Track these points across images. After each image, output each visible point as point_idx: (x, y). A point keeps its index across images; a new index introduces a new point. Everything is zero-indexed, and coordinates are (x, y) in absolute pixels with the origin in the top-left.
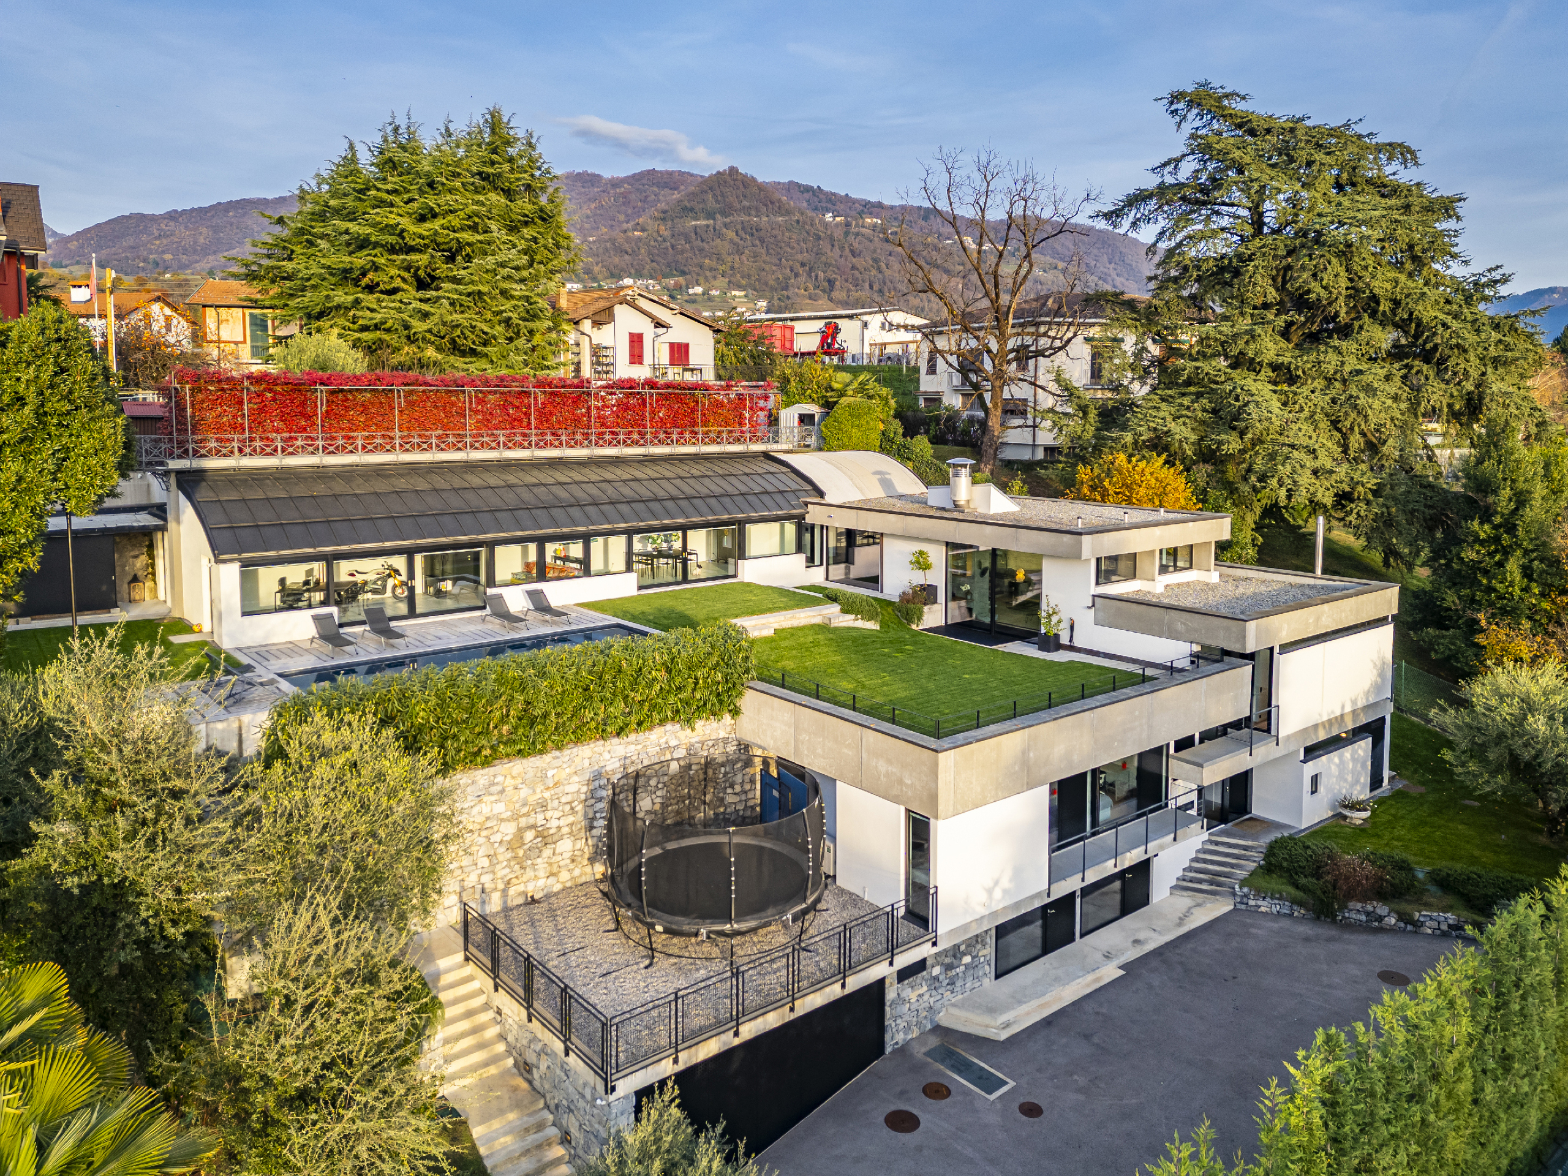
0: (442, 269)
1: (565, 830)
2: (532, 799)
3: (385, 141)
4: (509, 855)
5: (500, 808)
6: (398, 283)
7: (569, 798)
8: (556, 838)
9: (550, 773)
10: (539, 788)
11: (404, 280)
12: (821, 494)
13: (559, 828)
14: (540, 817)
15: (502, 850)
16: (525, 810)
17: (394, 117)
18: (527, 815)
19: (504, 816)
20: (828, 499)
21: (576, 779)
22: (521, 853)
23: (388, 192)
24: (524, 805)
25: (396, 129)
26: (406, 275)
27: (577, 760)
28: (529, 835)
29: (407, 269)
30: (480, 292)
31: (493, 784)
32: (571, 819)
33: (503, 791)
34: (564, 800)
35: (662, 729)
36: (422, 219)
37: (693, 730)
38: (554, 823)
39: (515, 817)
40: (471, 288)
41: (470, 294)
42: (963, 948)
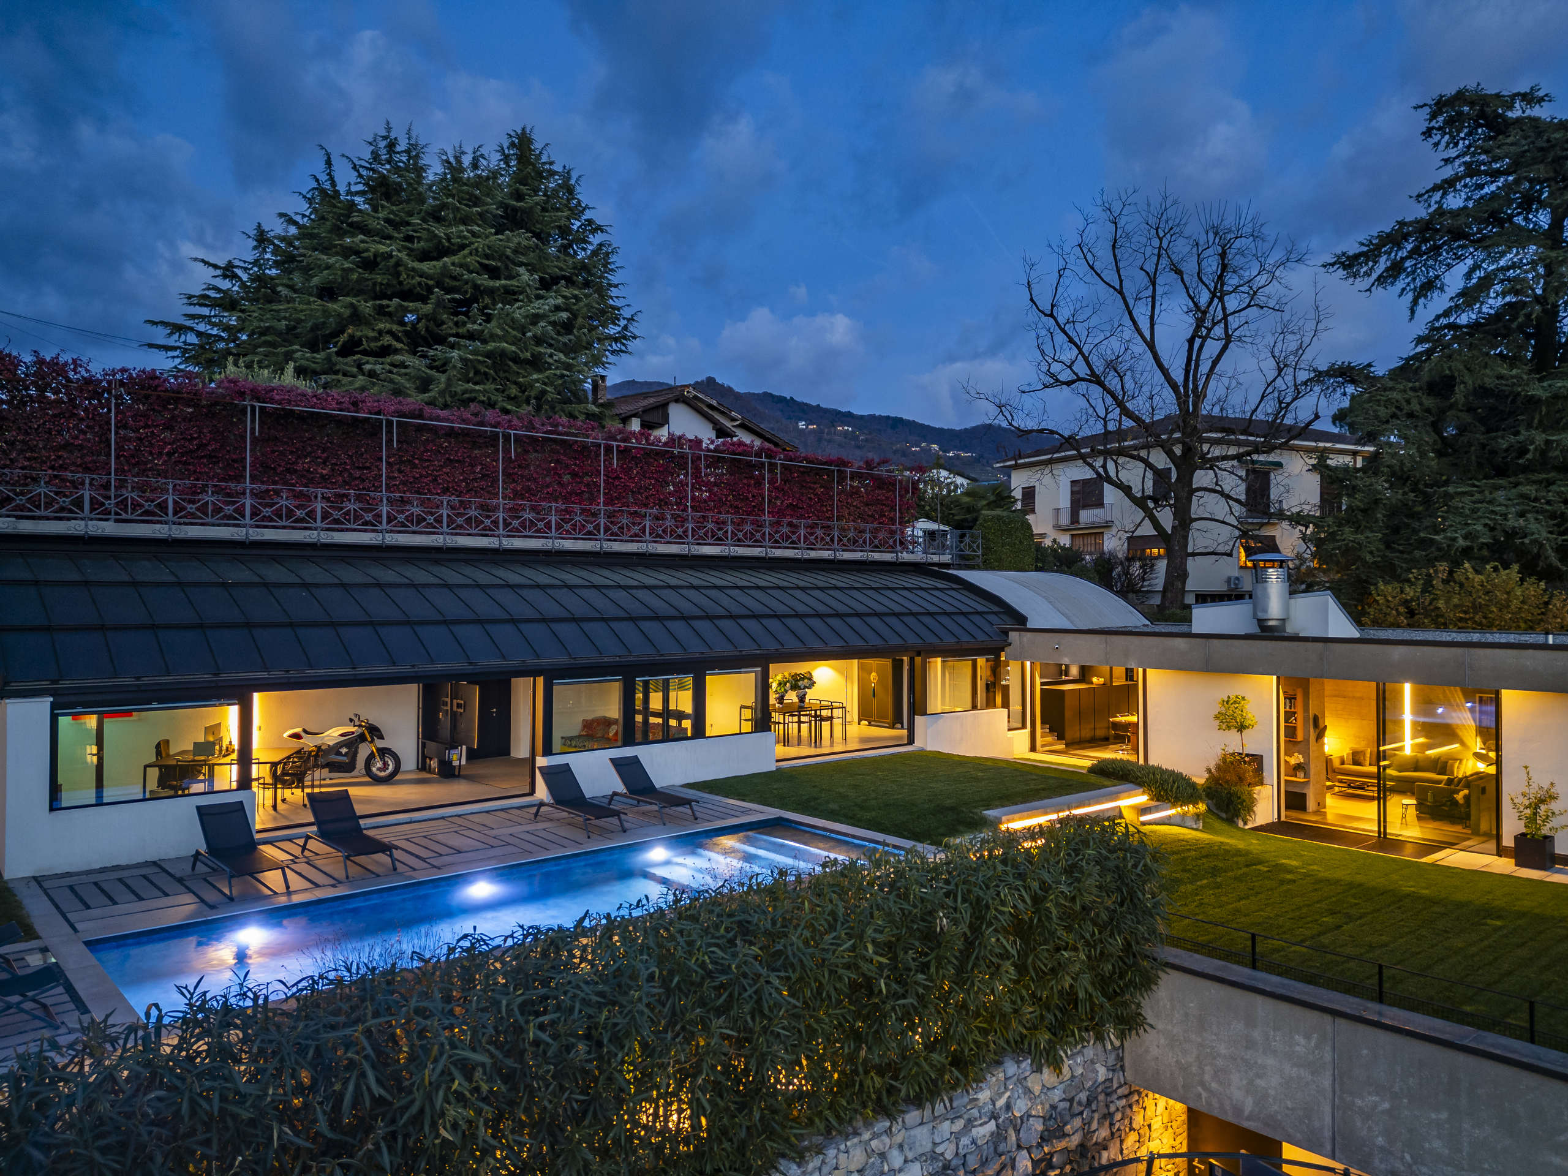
3: (376, 156)
6: (387, 340)
12: (1020, 619)
17: (389, 129)
20: (1031, 625)
25: (392, 145)
36: (425, 256)
40: (491, 346)
41: (489, 355)
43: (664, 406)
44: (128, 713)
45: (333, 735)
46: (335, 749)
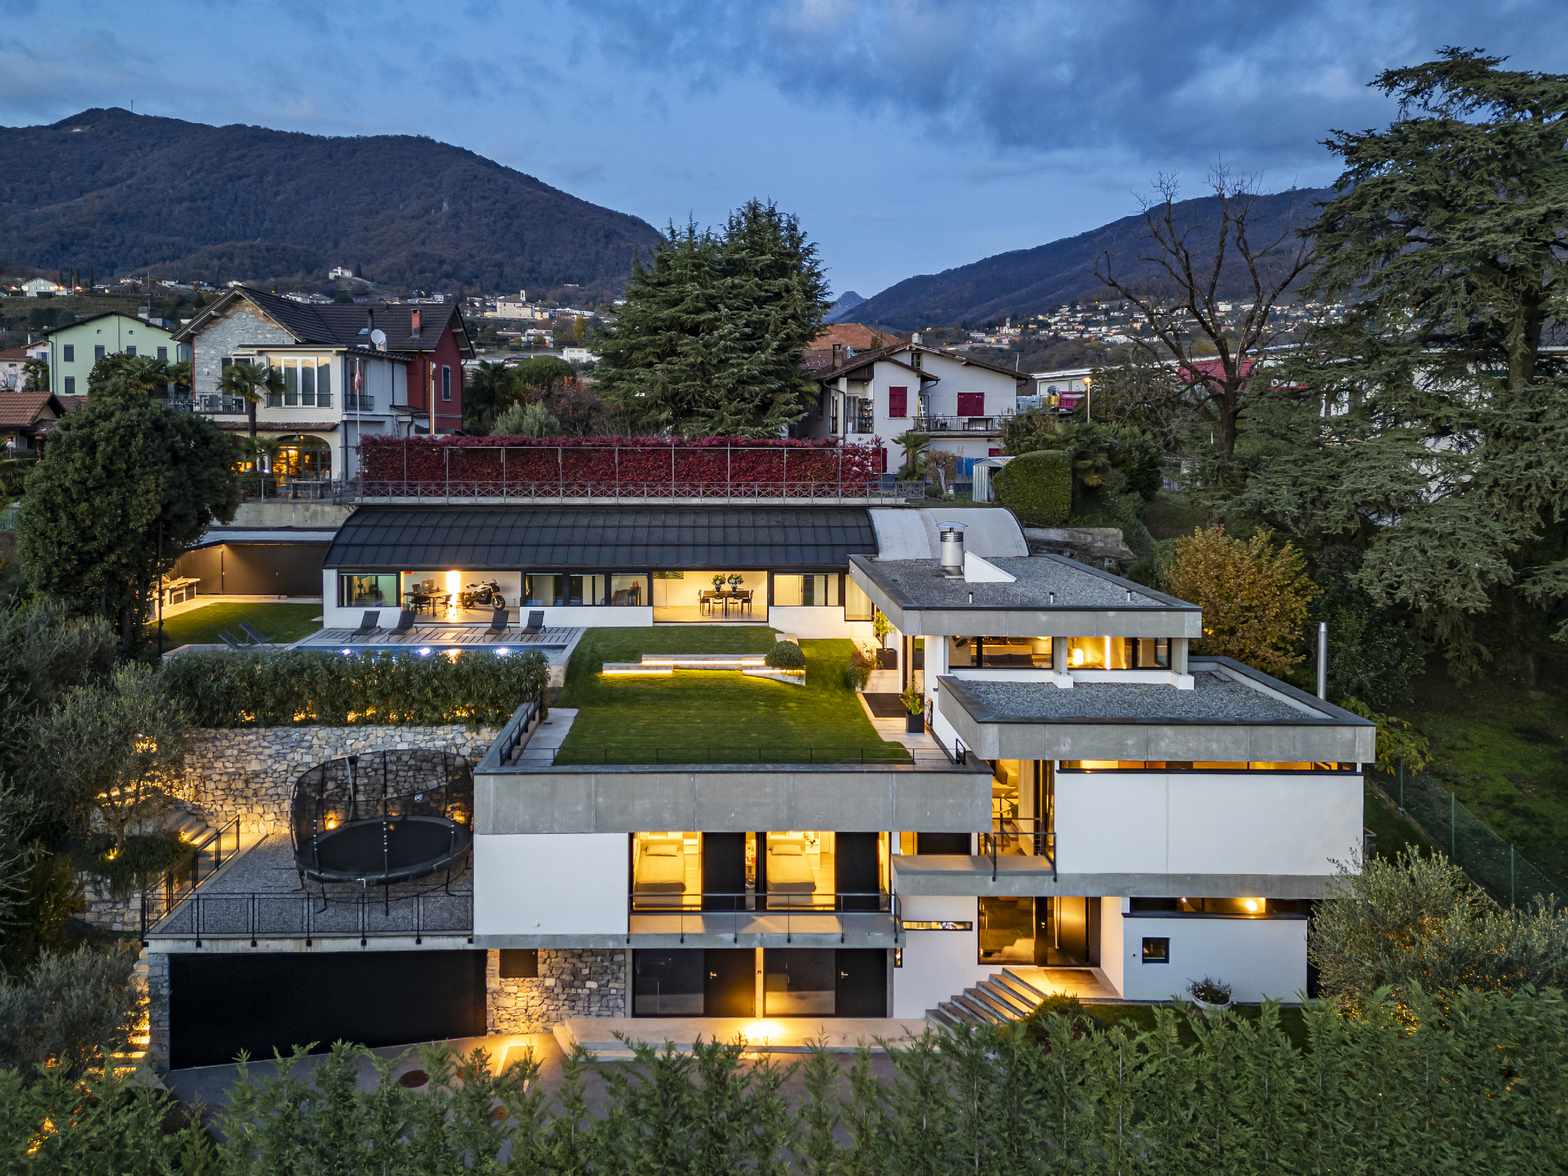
2: (333, 758)
9: (349, 742)
10: (340, 751)
12: (877, 550)
16: (328, 765)
18: (329, 769)
20: (880, 555)
24: (328, 761)
27: (372, 737)
31: (303, 741)
33: (311, 747)
35: (449, 727)
37: (478, 733)
42: (586, 971)
43: (870, 366)
45: (479, 589)
46: (480, 594)
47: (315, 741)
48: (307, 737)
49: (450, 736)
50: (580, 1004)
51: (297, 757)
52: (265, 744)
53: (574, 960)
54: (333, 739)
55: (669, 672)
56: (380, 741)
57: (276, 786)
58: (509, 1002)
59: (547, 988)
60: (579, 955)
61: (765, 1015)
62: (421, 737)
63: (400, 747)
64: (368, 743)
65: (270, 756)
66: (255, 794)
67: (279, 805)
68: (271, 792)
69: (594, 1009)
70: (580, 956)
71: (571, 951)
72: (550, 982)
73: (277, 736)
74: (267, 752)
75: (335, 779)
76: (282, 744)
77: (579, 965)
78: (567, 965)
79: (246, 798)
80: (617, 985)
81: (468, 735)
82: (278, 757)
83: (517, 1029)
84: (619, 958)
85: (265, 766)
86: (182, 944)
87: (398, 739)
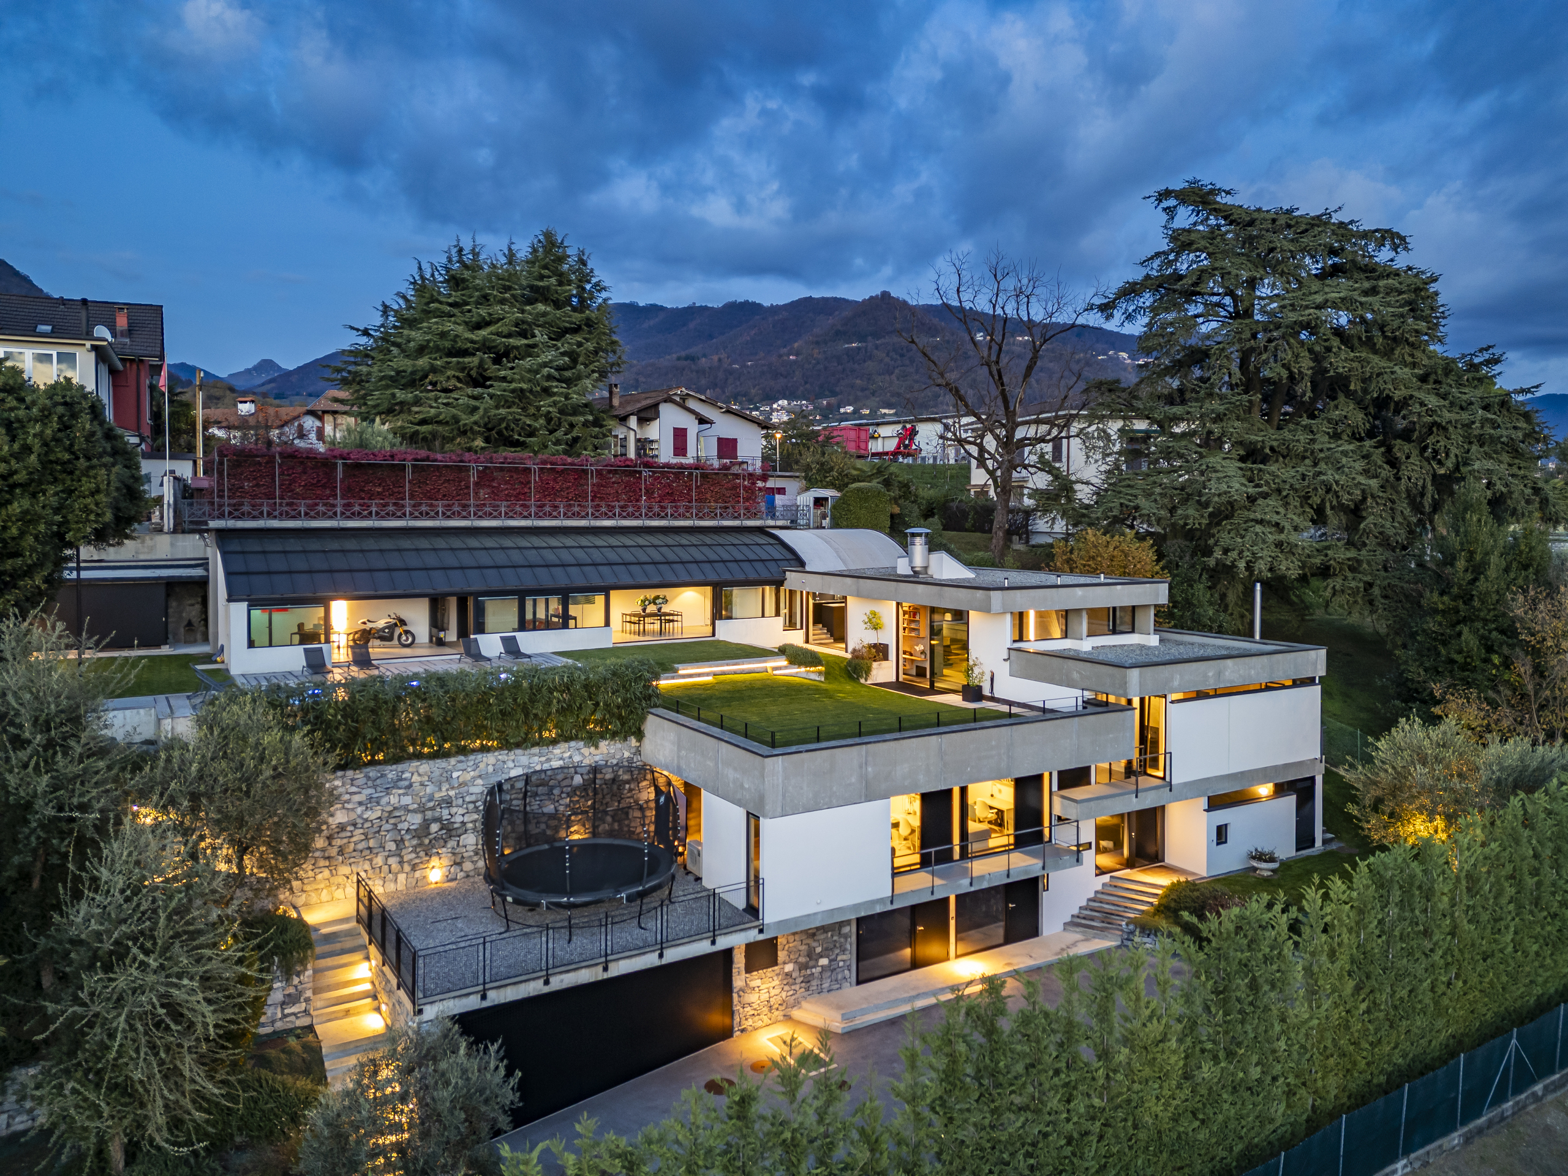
0: (492, 369)
1: (470, 825)
2: (437, 796)
3: (450, 260)
4: (415, 842)
5: (407, 800)
6: (454, 382)
7: (473, 798)
8: (460, 831)
9: (455, 775)
10: (445, 787)
11: (459, 379)
12: (802, 564)
13: (463, 823)
14: (445, 812)
15: (407, 837)
16: (431, 804)
17: (459, 241)
18: (432, 809)
19: (411, 807)
20: (808, 569)
21: (480, 781)
22: (427, 841)
23: (450, 305)
24: (430, 800)
25: (461, 250)
26: (461, 375)
27: (482, 765)
28: (434, 827)
29: (463, 370)
30: (522, 390)
31: (401, 780)
32: (476, 816)
33: (410, 786)
34: (468, 799)
35: (566, 745)
36: (478, 326)
37: (597, 747)
38: (458, 819)
39: (422, 809)
40: (514, 385)
41: (513, 391)
42: (819, 950)
43: (656, 406)
44: (285, 610)
45: (381, 623)
46: (383, 630)
47: (415, 778)
48: (407, 775)
49: (567, 755)
50: (814, 983)
51: (394, 800)
52: (354, 789)
53: (810, 941)
54: (437, 773)
55: (710, 679)
56: (490, 769)
57: (367, 839)
58: (753, 997)
59: (787, 974)
60: (811, 934)
61: (957, 957)
62: (536, 759)
63: (514, 773)
64: (476, 773)
65: (360, 803)
66: (341, 852)
67: (371, 860)
68: (360, 846)
69: (826, 985)
70: (814, 935)
71: (805, 932)
72: (789, 968)
73: (368, 778)
74: (357, 798)
75: (439, 820)
76: (375, 787)
77: (814, 944)
78: (803, 947)
79: (329, 858)
80: (844, 957)
81: (586, 751)
82: (371, 802)
83: (760, 1024)
84: (846, 930)
85: (353, 816)
86: (464, 1001)
87: (511, 765)
